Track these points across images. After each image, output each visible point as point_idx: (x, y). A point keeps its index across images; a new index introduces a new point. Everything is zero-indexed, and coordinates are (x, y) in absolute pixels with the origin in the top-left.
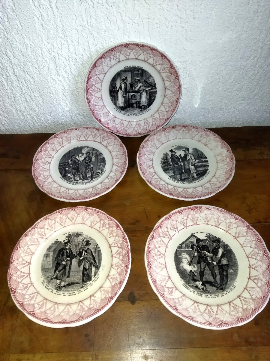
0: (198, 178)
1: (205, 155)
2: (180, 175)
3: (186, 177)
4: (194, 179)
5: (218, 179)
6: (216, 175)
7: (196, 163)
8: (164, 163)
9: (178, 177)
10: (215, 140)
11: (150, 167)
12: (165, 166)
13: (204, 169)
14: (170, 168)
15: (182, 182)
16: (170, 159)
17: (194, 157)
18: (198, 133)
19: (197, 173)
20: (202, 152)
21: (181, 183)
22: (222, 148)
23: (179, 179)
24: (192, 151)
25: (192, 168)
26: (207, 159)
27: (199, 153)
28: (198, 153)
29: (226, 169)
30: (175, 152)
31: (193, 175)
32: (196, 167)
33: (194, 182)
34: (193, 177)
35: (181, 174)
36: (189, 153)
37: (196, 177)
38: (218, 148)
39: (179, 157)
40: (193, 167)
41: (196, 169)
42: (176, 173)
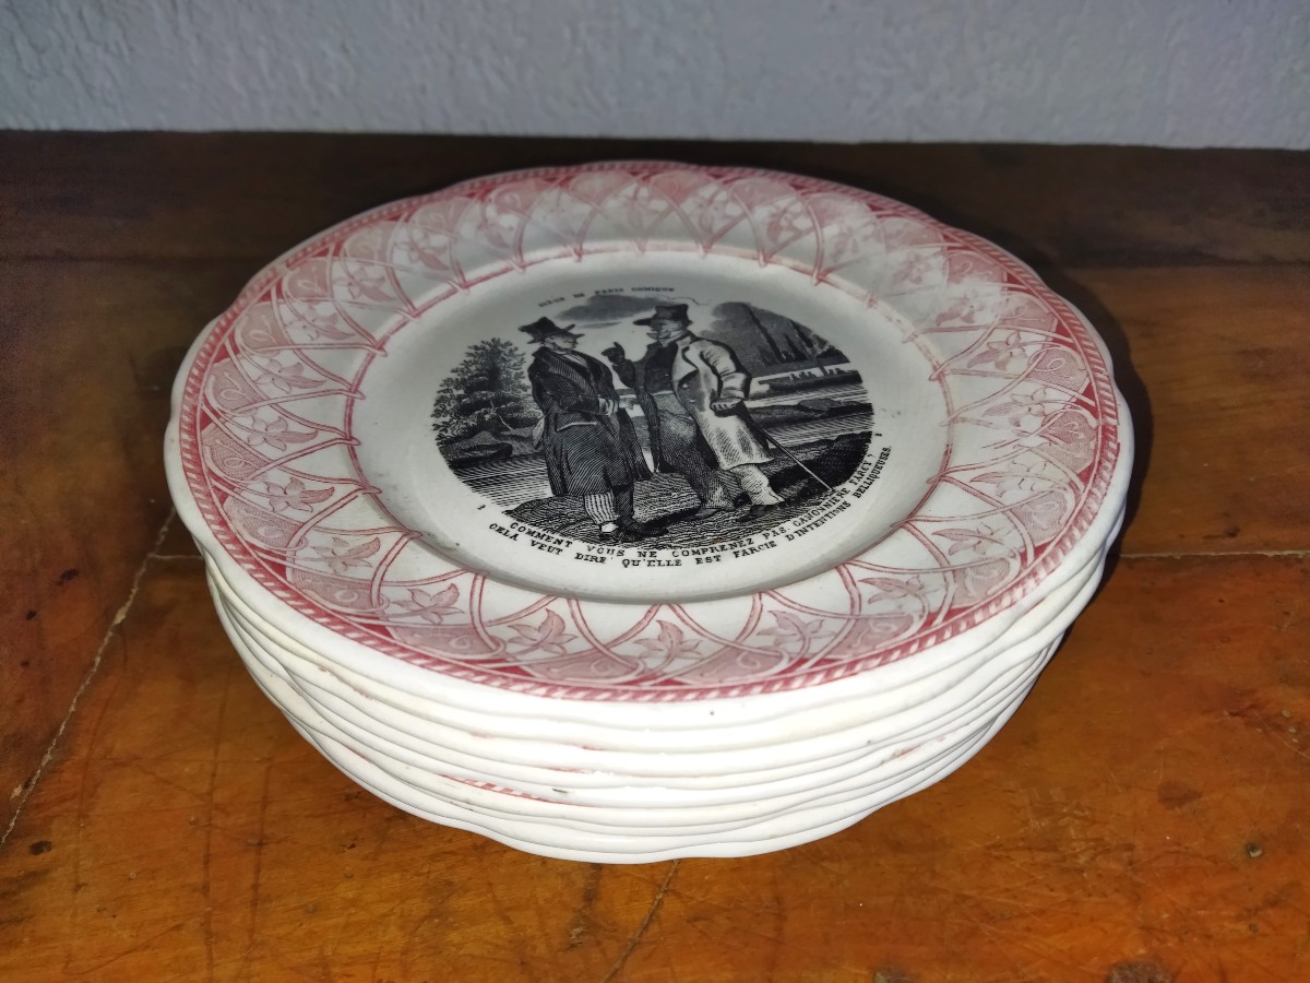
0: (788, 509)
1: (823, 342)
2: (617, 491)
3: (672, 508)
4: (750, 517)
5: (988, 488)
6: (956, 461)
7: (759, 396)
8: (464, 410)
9: (600, 508)
10: (888, 237)
11: (314, 435)
12: (472, 432)
13: (836, 430)
14: (515, 445)
15: (632, 553)
16: (527, 382)
17: (733, 357)
18: (750, 207)
19: (774, 469)
20: (796, 326)
21: (626, 563)
22: (954, 276)
23: (609, 528)
24: (714, 319)
25: (721, 435)
26: (844, 367)
27: (772, 329)
28: (764, 331)
29: (1036, 409)
30: (574, 331)
31: (739, 483)
32: (759, 428)
33: (758, 539)
34: (744, 498)
35: (620, 488)
36: (689, 334)
37: (767, 496)
38: (918, 280)
39: (609, 364)
40: (732, 426)
41: (762, 439)
42: (577, 480)
